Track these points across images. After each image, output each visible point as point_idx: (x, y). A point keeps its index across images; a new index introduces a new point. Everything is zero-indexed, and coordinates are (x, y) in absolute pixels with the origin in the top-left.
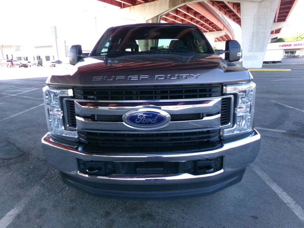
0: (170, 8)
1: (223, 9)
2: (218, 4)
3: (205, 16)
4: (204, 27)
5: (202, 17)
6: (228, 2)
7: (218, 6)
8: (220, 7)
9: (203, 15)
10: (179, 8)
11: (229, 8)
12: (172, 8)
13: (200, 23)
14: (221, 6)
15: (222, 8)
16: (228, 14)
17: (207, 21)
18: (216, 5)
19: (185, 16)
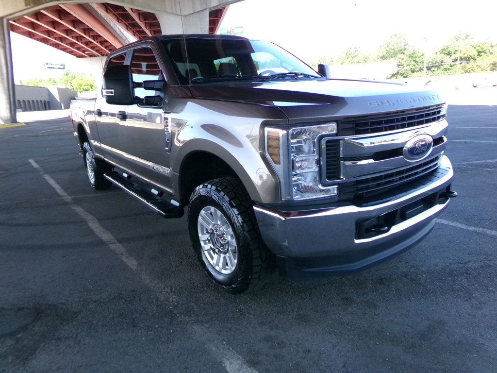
0: (29, 7)
1: (123, 20)
2: (115, 11)
3: (93, 29)
4: (92, 48)
5: (87, 30)
6: (132, 9)
7: (114, 14)
8: (118, 16)
9: (90, 26)
10: (44, 9)
11: (134, 20)
12: (32, 6)
13: (84, 41)
14: (119, 14)
15: (121, 19)
16: (131, 29)
17: (97, 37)
18: (111, 12)
19: (54, 24)
